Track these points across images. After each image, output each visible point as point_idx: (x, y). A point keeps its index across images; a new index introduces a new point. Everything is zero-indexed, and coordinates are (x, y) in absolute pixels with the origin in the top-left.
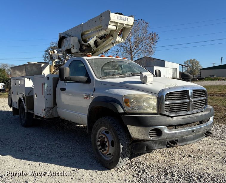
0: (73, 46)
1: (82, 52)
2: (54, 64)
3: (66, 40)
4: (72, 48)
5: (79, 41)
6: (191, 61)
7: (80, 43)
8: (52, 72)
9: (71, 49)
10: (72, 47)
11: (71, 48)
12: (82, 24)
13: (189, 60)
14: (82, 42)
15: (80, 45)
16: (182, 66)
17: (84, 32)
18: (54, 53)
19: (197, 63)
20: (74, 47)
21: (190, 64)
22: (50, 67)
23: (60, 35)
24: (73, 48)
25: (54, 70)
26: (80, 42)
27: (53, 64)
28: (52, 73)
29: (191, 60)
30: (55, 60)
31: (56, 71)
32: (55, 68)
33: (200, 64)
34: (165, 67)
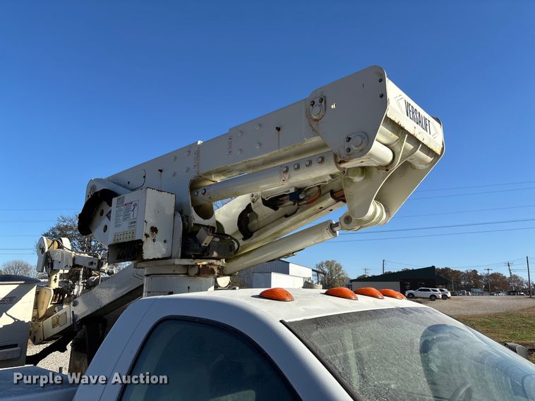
0: (154, 230)
1: (189, 257)
2: (55, 285)
3: (121, 202)
4: (147, 236)
5: (179, 209)
6: (329, 264)
7: (186, 218)
8: (42, 313)
9: (140, 242)
10: (148, 231)
11: (144, 239)
12: (199, 142)
13: (324, 261)
14: (194, 214)
15: (184, 224)
16: (316, 273)
17: (205, 174)
18: (60, 247)
19: (339, 268)
20: (158, 236)
21: (326, 270)
22: (37, 294)
23: (93, 188)
24: (150, 239)
25: (50, 306)
26: (181, 213)
27: (48, 285)
28: (40, 316)
29: (327, 262)
30: (61, 271)
31: (56, 309)
32: (54, 299)
33: (343, 269)
34: (288, 274)
